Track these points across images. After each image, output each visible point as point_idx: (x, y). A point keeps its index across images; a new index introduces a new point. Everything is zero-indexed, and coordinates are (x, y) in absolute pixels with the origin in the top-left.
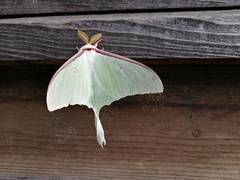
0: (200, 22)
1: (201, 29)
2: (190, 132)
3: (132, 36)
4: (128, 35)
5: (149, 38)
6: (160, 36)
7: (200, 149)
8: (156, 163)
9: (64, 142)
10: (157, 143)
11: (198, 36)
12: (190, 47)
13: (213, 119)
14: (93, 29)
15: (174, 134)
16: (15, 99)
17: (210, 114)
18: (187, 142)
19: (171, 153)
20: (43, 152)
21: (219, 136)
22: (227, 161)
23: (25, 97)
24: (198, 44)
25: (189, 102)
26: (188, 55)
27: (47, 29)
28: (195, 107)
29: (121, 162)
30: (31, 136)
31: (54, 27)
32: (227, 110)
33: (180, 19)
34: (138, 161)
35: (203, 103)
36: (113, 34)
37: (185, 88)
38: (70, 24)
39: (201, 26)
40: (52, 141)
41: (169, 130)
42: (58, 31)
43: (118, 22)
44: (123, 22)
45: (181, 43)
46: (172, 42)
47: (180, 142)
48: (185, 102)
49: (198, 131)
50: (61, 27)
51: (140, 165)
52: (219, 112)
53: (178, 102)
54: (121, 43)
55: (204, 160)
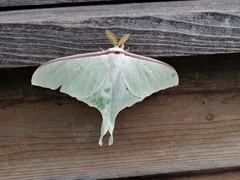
0: (226, 16)
1: (226, 24)
2: (204, 116)
3: (159, 33)
4: (154, 32)
5: (176, 34)
6: (187, 32)
7: (213, 131)
8: (176, 148)
9: (83, 140)
10: (175, 130)
11: (224, 31)
12: (216, 43)
13: (223, 103)
14: (115, 26)
15: (189, 120)
16: (21, 102)
17: (220, 98)
18: (201, 126)
19: (188, 137)
20: (64, 152)
21: (228, 117)
22: (236, 139)
23: (32, 98)
24: (223, 39)
25: (201, 89)
26: (214, 50)
27: (62, 29)
28: (207, 93)
29: (143, 152)
30: (47, 138)
31: (69, 26)
32: (234, 94)
33: (207, 13)
34: (159, 149)
35: (213, 88)
36: (138, 32)
37: (197, 76)
38: (88, 22)
39: (227, 20)
40: (70, 141)
41: (184, 117)
42: (74, 30)
43: (143, 18)
44: (148, 18)
45: (207, 39)
46: (199, 38)
47: (195, 127)
48: (197, 89)
49: (211, 115)
50: (78, 26)
51: (162, 152)
52: (228, 96)
53: (192, 89)
54: (147, 42)
55: (217, 140)
